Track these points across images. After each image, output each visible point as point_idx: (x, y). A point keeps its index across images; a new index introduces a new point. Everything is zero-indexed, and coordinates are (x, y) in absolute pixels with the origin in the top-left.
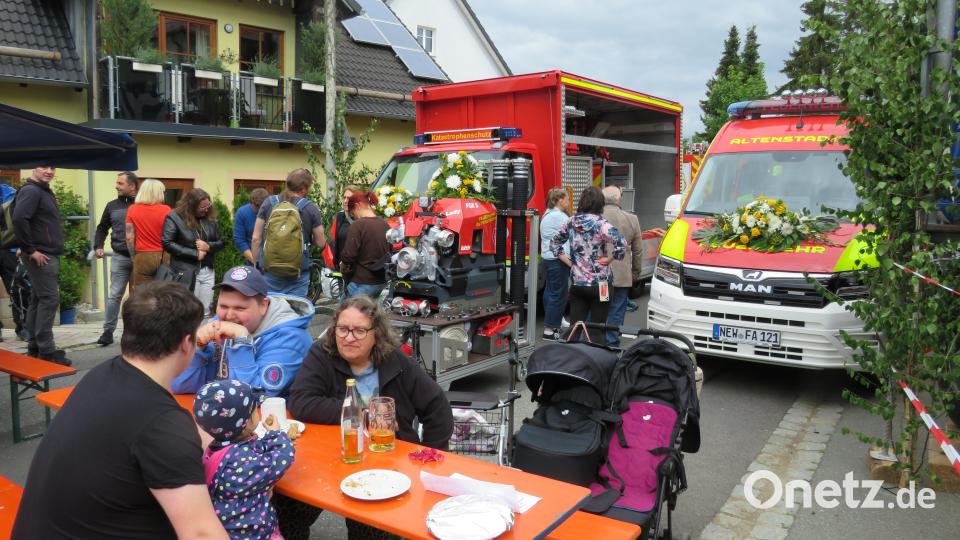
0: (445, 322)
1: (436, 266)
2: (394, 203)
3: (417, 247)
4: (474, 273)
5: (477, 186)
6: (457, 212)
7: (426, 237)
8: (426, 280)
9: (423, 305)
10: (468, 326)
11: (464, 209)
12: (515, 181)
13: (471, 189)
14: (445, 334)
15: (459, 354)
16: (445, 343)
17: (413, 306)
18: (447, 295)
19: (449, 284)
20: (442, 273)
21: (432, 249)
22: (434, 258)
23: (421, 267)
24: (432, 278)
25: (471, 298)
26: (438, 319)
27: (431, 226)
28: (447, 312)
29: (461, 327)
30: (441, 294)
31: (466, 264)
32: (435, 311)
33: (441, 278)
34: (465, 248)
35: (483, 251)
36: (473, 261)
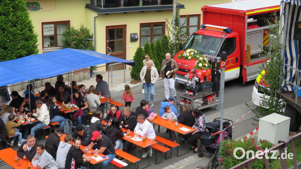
0: (196, 98)
1: (195, 85)
2: (191, 55)
3: (191, 81)
4: (204, 86)
5: (206, 65)
6: (200, 73)
7: (193, 79)
8: (193, 88)
9: (192, 93)
10: (202, 98)
11: (202, 72)
12: (217, 63)
13: (205, 66)
14: (196, 101)
15: (199, 105)
16: (196, 102)
17: (190, 94)
18: (197, 92)
19: (198, 90)
20: (196, 86)
21: (194, 81)
22: (195, 83)
23: (192, 85)
24: (194, 87)
25: (203, 92)
26: (195, 97)
27: (194, 76)
28: (197, 96)
29: (200, 99)
30: (195, 91)
31: (202, 84)
32: (194, 95)
33: (196, 88)
34: (202, 81)
35: (207, 81)
36: (204, 83)
